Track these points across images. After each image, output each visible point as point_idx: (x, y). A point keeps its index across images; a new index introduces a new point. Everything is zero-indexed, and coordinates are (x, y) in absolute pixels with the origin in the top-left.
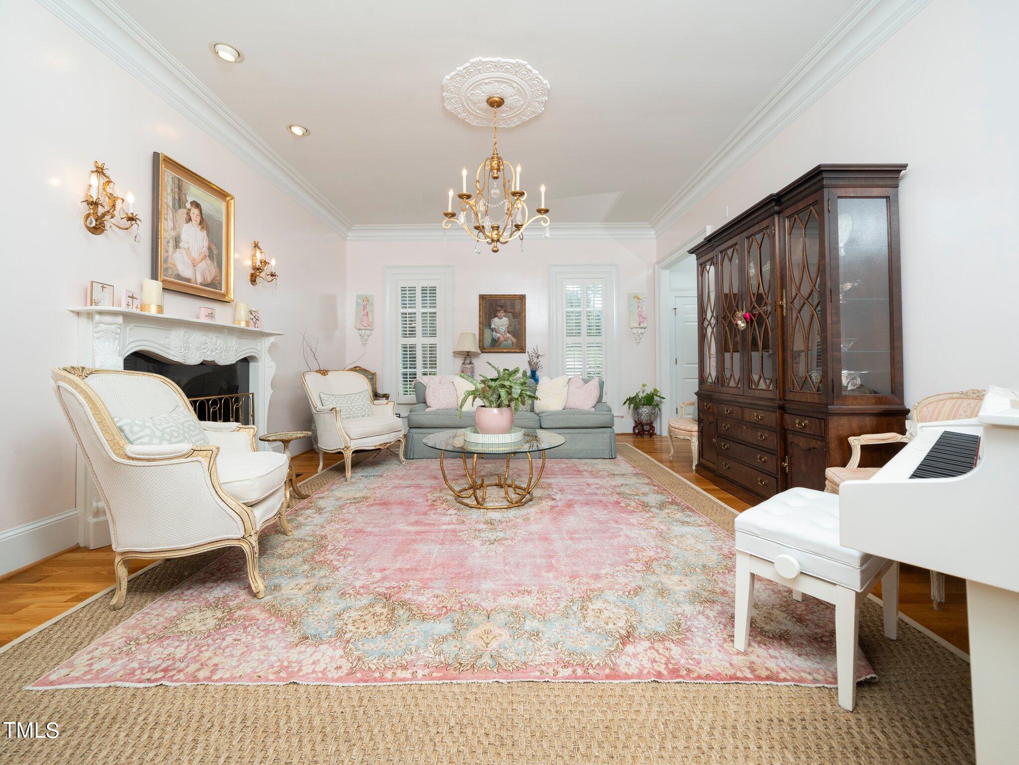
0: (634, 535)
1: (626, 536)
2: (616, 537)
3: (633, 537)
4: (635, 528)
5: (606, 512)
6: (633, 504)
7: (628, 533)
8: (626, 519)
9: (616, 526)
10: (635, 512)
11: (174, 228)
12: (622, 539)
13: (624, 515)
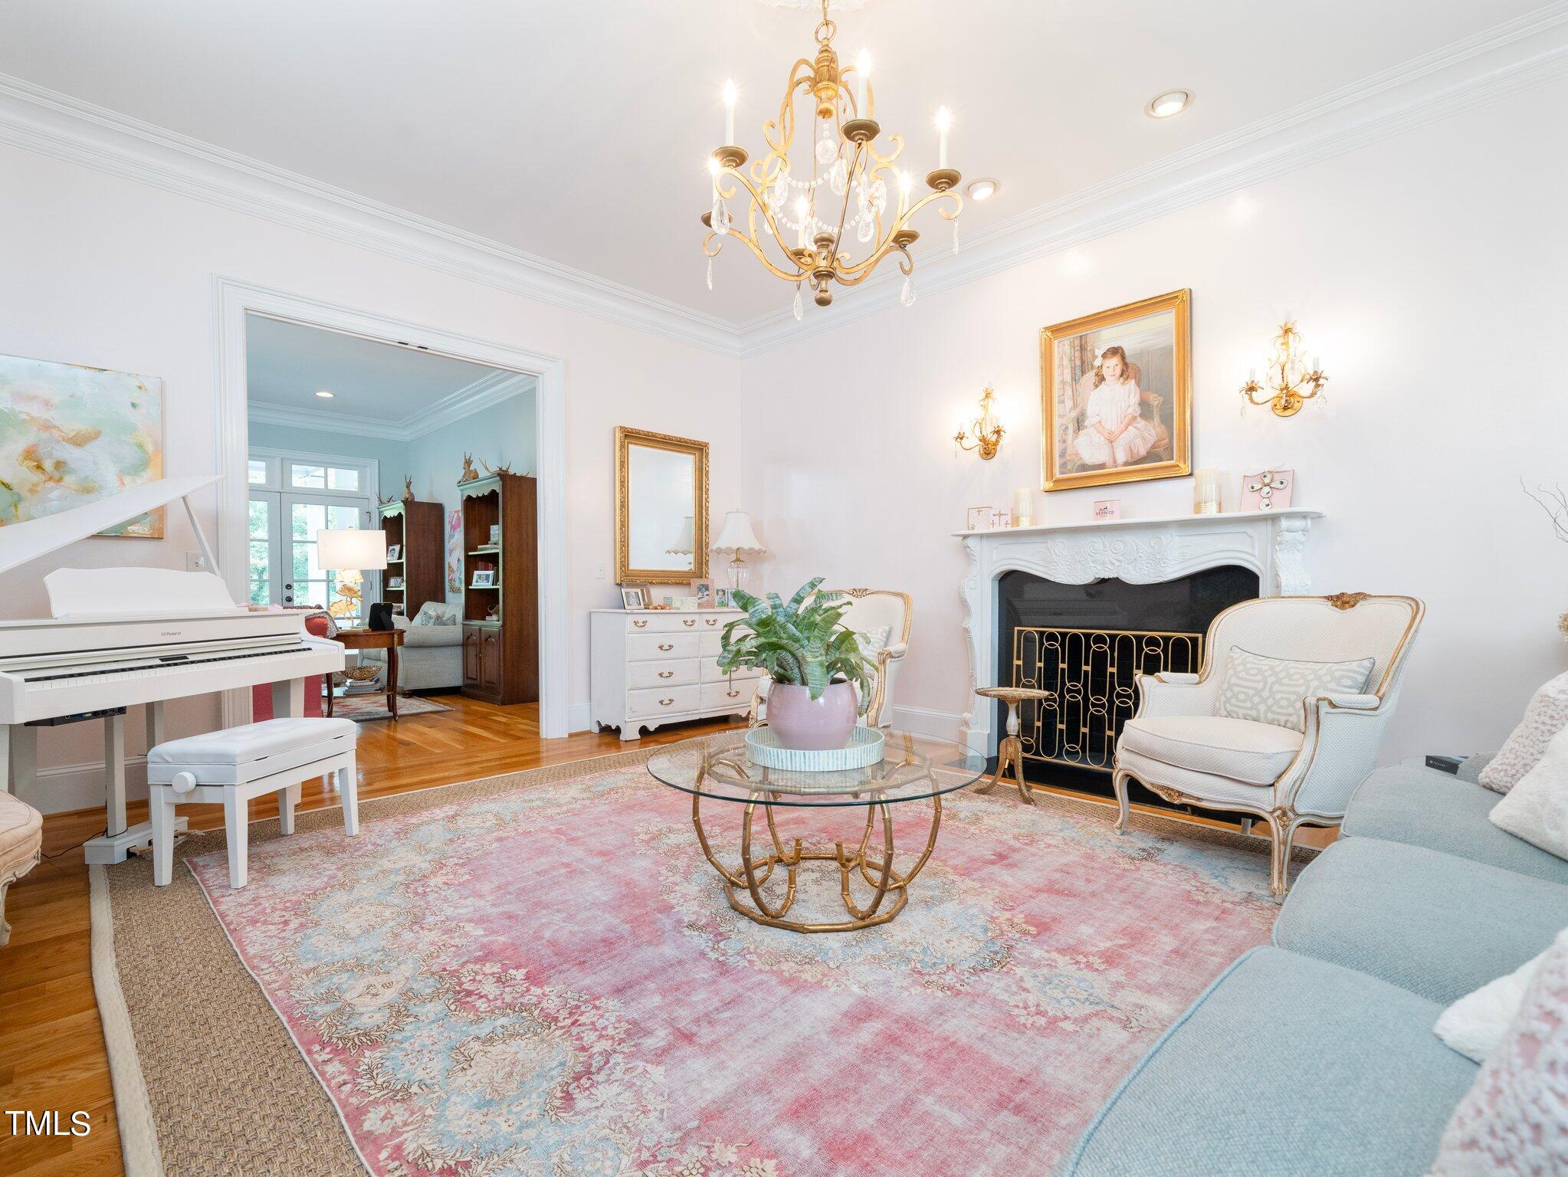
0: (469, 901)
1: (480, 896)
2: (499, 888)
3: (468, 897)
4: (466, 917)
5: (547, 934)
6: (490, 988)
7: (481, 903)
8: (494, 932)
9: (508, 908)
10: (478, 960)
11: (1075, 406)
12: (486, 887)
13: (502, 939)
